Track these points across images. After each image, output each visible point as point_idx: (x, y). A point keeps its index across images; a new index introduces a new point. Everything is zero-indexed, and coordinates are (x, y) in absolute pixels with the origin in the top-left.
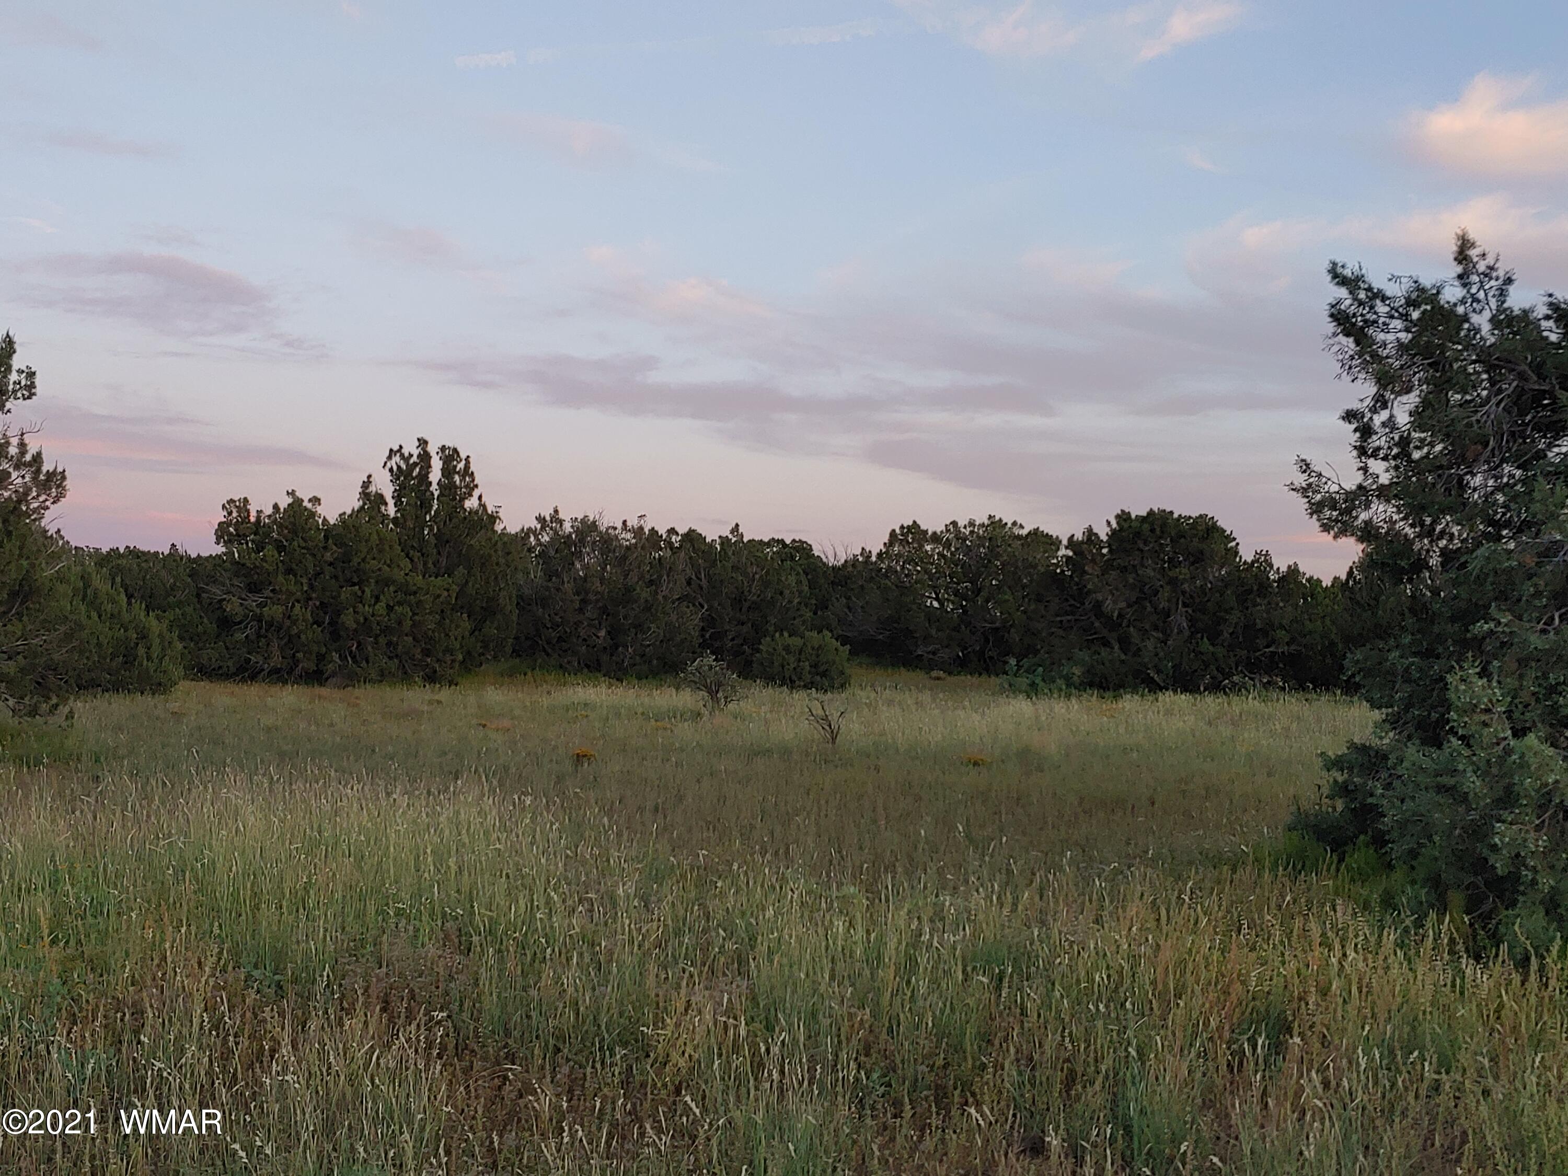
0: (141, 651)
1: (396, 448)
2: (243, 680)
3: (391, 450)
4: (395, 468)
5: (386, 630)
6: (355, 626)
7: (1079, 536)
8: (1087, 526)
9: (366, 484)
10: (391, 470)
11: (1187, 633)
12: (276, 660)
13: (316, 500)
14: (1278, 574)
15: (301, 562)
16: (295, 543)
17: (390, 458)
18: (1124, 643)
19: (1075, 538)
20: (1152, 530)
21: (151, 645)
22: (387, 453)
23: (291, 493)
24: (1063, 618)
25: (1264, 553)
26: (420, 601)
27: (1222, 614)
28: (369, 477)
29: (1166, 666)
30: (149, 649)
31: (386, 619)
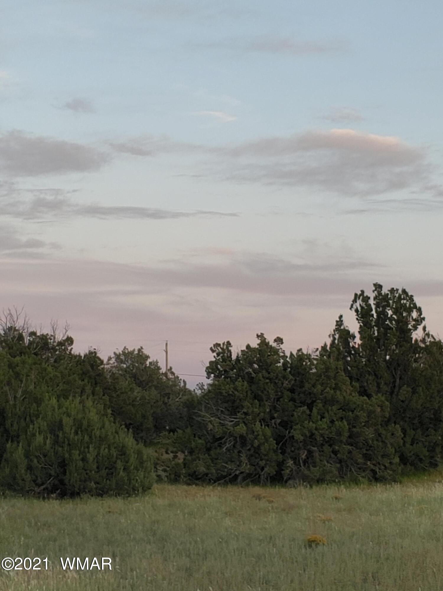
0: (120, 465)
1: (359, 293)
2: (226, 484)
3: (356, 295)
4: (359, 308)
5: (330, 442)
6: (302, 438)
9: (340, 323)
10: (357, 311)
12: (246, 467)
13: (279, 340)
15: (265, 389)
16: (260, 375)
17: (355, 301)
21: (129, 459)
22: (353, 297)
23: (260, 336)
26: (357, 416)
28: (341, 317)
30: (127, 462)
31: (327, 432)
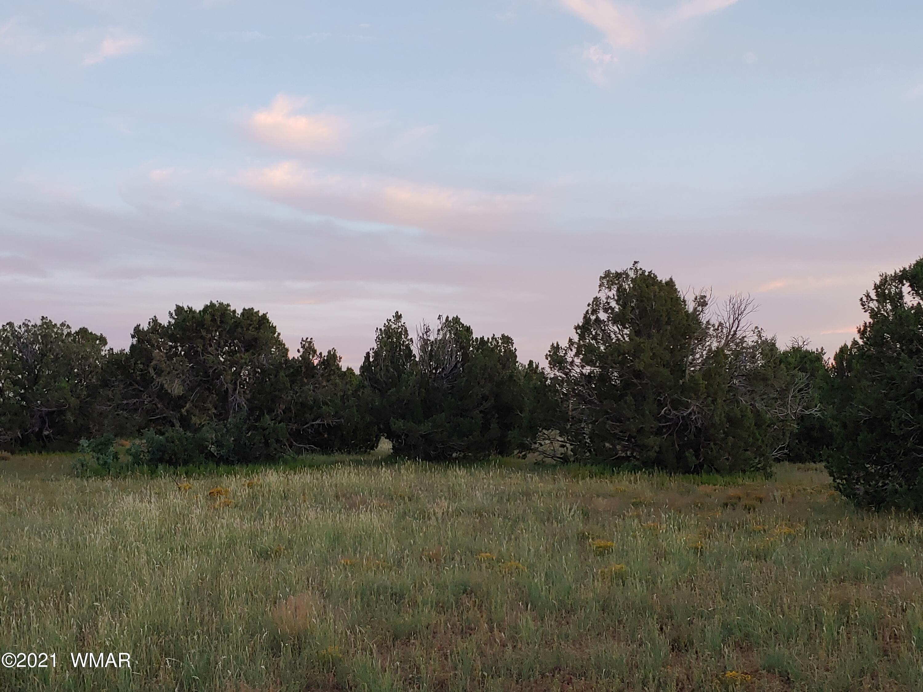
7: (145, 326)
8: (152, 317)
11: (244, 413)
14: (321, 357)
18: (185, 422)
19: (141, 328)
20: (214, 320)
24: (130, 401)
25: (309, 340)
27: (277, 393)
29: (228, 440)
